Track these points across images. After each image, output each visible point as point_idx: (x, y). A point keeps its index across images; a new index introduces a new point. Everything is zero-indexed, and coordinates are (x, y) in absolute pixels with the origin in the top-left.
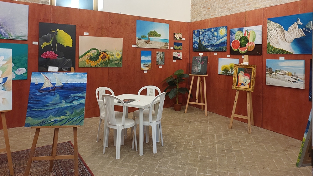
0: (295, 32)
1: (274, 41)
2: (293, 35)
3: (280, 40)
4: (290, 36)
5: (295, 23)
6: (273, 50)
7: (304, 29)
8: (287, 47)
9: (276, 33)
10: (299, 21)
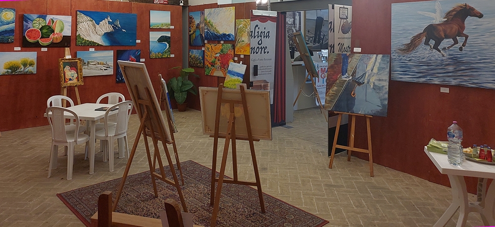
0: (105, 27)
1: (85, 33)
2: (104, 29)
3: (91, 33)
4: (101, 30)
5: (106, 19)
6: (83, 42)
7: (113, 25)
8: (98, 39)
9: (87, 27)
10: (109, 18)
